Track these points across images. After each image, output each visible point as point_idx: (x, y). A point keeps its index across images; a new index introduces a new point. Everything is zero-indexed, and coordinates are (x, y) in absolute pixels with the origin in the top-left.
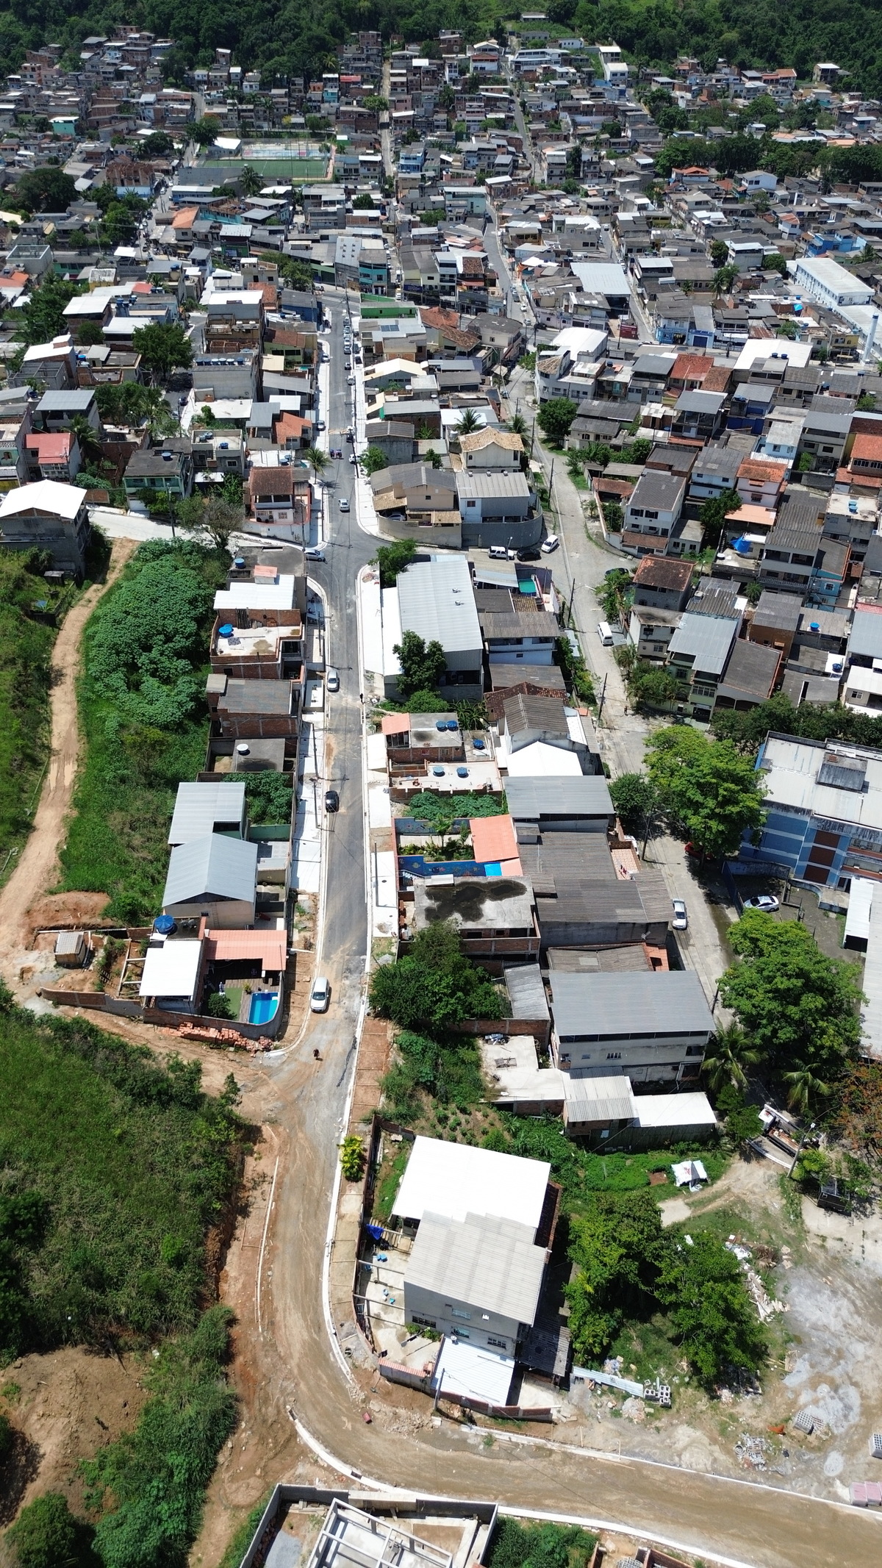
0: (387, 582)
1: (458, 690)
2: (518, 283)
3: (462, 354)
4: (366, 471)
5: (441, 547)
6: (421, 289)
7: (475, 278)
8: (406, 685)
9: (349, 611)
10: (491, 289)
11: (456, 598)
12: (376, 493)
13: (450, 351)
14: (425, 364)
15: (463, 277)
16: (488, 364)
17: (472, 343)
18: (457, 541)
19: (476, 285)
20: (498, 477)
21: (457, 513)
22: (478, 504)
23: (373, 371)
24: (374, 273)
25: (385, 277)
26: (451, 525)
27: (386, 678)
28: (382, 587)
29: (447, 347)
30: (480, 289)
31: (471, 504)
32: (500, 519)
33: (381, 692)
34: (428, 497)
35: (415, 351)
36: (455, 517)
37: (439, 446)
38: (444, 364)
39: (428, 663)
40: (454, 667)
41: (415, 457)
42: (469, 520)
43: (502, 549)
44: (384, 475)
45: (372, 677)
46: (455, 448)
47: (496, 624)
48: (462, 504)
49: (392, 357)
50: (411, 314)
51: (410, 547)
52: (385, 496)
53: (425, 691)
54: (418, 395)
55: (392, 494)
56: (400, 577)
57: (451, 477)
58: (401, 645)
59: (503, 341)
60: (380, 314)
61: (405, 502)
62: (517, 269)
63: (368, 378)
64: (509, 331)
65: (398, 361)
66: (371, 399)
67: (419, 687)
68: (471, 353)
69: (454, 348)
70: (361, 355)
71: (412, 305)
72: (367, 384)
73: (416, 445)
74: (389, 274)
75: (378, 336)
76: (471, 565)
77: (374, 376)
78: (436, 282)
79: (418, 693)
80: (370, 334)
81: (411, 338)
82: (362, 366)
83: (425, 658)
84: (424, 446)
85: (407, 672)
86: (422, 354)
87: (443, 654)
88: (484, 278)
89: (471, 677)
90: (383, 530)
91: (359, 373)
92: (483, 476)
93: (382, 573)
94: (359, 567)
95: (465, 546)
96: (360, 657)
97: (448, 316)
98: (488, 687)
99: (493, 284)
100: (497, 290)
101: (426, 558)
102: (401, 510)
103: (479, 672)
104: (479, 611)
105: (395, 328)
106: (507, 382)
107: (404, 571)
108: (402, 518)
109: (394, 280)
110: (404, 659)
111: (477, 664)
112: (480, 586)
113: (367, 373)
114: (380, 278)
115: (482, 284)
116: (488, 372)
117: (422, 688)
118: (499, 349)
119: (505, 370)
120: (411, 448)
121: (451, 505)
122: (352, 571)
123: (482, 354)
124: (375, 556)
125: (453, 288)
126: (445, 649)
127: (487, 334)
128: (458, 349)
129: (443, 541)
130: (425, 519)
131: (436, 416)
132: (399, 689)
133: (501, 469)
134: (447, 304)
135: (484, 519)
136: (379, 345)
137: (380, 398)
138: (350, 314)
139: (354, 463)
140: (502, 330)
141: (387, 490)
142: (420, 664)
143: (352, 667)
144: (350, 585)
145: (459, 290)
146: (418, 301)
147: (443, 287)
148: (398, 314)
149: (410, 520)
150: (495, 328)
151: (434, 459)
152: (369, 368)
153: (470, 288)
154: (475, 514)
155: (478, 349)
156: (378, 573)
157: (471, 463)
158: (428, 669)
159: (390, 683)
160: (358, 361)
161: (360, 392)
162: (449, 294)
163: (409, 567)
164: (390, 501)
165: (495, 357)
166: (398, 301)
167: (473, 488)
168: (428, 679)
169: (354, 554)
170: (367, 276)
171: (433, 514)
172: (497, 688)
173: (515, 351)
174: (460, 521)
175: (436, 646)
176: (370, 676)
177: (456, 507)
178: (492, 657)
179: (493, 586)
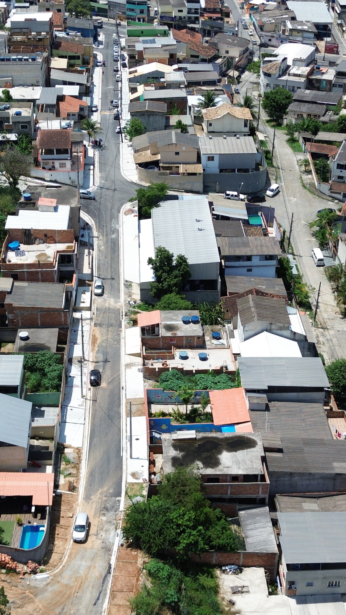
0: (144, 215)
1: (201, 294)
2: (247, 17)
3: (204, 61)
4: (128, 137)
5: (187, 191)
6: (173, 19)
7: (214, 11)
8: (158, 289)
9: (113, 236)
10: (226, 19)
11: (199, 225)
12: (136, 151)
13: (195, 58)
14: (176, 66)
15: (205, 10)
16: (224, 69)
17: (212, 53)
18: (200, 187)
19: (215, 16)
20: (231, 140)
21: (201, 165)
22: (216, 158)
23: (136, 71)
24: (138, 8)
25: (146, 11)
26: (194, 174)
27: (141, 285)
28: (140, 219)
29: (192, 56)
30: (218, 19)
31: (211, 158)
32: (234, 171)
33: (137, 295)
34: (177, 153)
35: (168, 57)
36: (198, 169)
37: (187, 120)
38: (190, 67)
39: (176, 272)
40: (196, 276)
41: (167, 126)
42: (209, 171)
43: (235, 193)
44: (142, 139)
45: (130, 285)
46: (198, 120)
47: (230, 245)
48: (204, 159)
49: (151, 61)
50: (165, 34)
51: (162, 188)
52: (143, 153)
53: (173, 294)
54: (170, 86)
55: (149, 151)
56: (154, 211)
57: (195, 140)
58: (154, 258)
59: (235, 53)
60: (142, 33)
61: (159, 157)
62: (245, 7)
63: (132, 76)
64: (240, 46)
65: (155, 64)
66: (133, 90)
67: (169, 290)
68: (212, 60)
69: (197, 57)
70: (126, 61)
71: (166, 28)
72: (130, 80)
73: (168, 119)
74: (149, 11)
75: (139, 47)
76: (211, 204)
77: (136, 74)
78: (184, 14)
79: (167, 296)
80: (134, 46)
81: (164, 48)
82: (127, 69)
83: (173, 268)
84: (174, 120)
85: (158, 278)
86: (172, 60)
87: (187, 265)
88: (221, 12)
89: (210, 284)
90: (141, 179)
91: (125, 74)
92: (220, 139)
93: (140, 208)
94: (122, 205)
95: (205, 191)
96: (121, 270)
97: (193, 36)
98: (224, 293)
99: (228, 15)
100: (231, 20)
101: (176, 198)
102: (155, 164)
103: (216, 281)
104: (217, 235)
105: (154, 42)
106: (239, 82)
107: (158, 206)
108: (156, 170)
109: (152, 14)
110: (156, 269)
111: (215, 275)
112: (217, 218)
113: (130, 73)
114: (142, 12)
115: (219, 15)
116: (223, 74)
117: (171, 292)
118: (232, 58)
119: (236, 74)
120: (164, 121)
121: (195, 159)
122: (116, 207)
123: (219, 61)
124: (135, 195)
125: (197, 19)
126: (190, 262)
127: (223, 48)
128: (201, 57)
129: (189, 187)
130: (174, 170)
131: (184, 100)
132: (152, 293)
133: (234, 134)
134: (193, 29)
135: (221, 171)
136: (141, 53)
137: (141, 88)
138: (119, 37)
139: (120, 132)
140: (235, 45)
141: (145, 149)
142: (169, 272)
143: (114, 277)
144: (115, 217)
145: (201, 19)
146: (170, 26)
147: (190, 18)
148: (155, 34)
149: (162, 171)
150: (229, 44)
151: (183, 128)
152: (133, 69)
153: (210, 18)
154: (214, 166)
155: (216, 57)
156: (136, 209)
157: (211, 129)
158: (176, 277)
159: (144, 289)
160: (124, 66)
161: (125, 86)
162: (194, 23)
163: (161, 203)
164: (147, 156)
165: (229, 63)
166: (156, 25)
167: (212, 147)
168: (175, 285)
169: (117, 195)
170: (132, 10)
171: (181, 166)
172: (231, 294)
173: (244, 62)
174: (202, 171)
175: (182, 259)
176: (128, 285)
177: (199, 161)
178: (227, 271)
179: (228, 218)
